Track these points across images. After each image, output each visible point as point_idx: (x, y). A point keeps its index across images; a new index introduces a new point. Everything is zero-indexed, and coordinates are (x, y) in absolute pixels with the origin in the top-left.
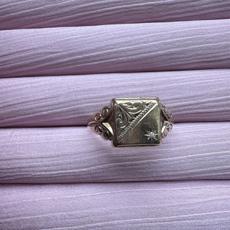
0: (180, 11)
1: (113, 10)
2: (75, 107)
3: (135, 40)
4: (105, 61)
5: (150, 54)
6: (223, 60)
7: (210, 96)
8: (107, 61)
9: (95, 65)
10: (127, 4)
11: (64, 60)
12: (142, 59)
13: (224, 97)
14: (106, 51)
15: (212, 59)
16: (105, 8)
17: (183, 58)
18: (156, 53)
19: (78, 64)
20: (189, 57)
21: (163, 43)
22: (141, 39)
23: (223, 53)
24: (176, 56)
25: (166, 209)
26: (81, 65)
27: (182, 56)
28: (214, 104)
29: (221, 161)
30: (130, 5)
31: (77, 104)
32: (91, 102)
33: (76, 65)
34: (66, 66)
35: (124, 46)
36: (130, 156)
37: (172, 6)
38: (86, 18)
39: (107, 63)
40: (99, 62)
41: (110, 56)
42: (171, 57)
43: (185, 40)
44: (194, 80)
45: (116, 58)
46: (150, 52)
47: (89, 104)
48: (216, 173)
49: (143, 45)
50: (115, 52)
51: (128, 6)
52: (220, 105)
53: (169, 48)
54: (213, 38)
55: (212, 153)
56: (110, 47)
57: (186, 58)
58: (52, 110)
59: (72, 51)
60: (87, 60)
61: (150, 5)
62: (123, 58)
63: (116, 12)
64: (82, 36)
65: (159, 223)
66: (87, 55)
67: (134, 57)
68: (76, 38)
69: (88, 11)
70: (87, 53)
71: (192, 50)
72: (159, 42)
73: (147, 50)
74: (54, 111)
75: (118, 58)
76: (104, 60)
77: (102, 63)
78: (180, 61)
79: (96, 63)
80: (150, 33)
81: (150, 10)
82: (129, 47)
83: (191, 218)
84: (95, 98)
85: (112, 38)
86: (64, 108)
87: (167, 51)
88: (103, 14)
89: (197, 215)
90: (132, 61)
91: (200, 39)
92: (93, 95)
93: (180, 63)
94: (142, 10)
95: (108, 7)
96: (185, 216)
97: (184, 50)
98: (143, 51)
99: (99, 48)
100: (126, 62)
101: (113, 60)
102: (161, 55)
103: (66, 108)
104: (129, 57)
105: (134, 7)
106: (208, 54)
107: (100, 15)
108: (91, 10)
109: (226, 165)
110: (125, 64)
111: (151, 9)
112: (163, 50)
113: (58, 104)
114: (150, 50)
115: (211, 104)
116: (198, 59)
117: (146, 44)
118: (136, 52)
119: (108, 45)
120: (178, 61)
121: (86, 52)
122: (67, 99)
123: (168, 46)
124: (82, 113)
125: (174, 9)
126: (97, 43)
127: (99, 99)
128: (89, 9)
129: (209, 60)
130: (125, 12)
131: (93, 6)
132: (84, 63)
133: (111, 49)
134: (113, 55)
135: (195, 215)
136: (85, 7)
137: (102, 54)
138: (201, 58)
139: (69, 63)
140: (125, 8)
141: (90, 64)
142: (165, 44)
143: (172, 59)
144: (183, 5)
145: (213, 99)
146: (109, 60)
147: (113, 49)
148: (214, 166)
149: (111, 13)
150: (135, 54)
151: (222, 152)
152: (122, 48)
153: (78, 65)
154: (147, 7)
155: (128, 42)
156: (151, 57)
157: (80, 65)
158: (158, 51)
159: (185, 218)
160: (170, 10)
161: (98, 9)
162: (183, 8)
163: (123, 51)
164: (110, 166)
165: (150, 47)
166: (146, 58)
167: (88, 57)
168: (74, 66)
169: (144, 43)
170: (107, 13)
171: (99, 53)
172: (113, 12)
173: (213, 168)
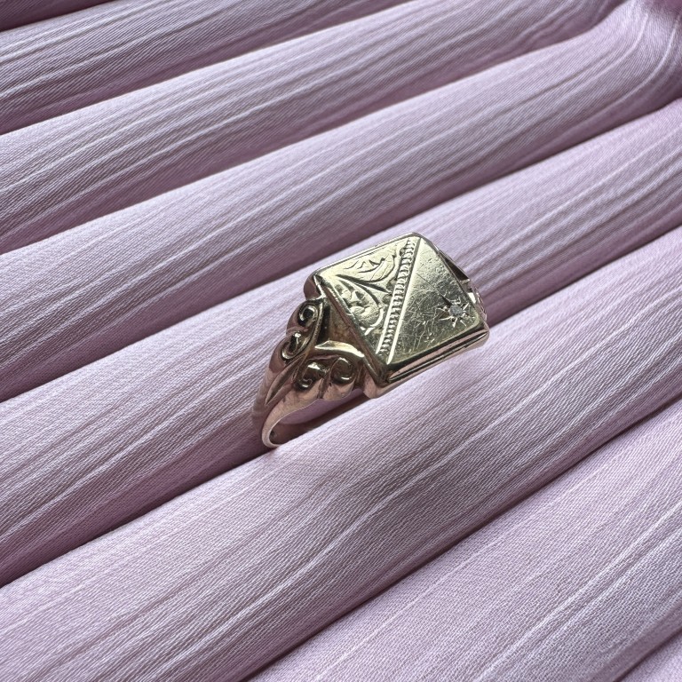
0: (335, 103)
1: (177, 151)
2: (191, 405)
3: (270, 186)
4: (216, 263)
5: (321, 203)
6: (484, 159)
7: (507, 233)
8: (221, 260)
9: (193, 283)
10: (209, 125)
11: (100, 303)
12: (308, 224)
13: (537, 223)
14: (209, 236)
15: (462, 165)
16: (155, 151)
17: (400, 184)
18: (334, 195)
19: (144, 301)
20: (412, 177)
21: (337, 168)
22: (281, 179)
23: (476, 145)
24: (382, 187)
25: (590, 547)
26: (154, 298)
27: (396, 180)
28: (527, 246)
29: (628, 353)
30: (216, 126)
31: (194, 397)
32: (231, 373)
33: (140, 307)
34: (110, 320)
35: (250, 208)
36: (415, 453)
37: (314, 99)
38: (112, 191)
39: (222, 265)
40: (201, 272)
41: (224, 245)
42: (372, 192)
43: (384, 146)
44: (453, 218)
45: (242, 245)
46: (319, 199)
47: (228, 381)
48: (635, 392)
49: (294, 189)
50: (234, 230)
51: (211, 128)
52: (541, 242)
53: (358, 175)
54: (438, 121)
55: (598, 346)
56: (213, 223)
57: (407, 181)
58: (122, 449)
59: (114, 271)
60: (167, 278)
61: (262, 111)
62: (260, 237)
63: (187, 151)
64: (125, 227)
65: (600, 598)
66: (161, 265)
67: (287, 224)
68: (112, 237)
69: (114, 171)
70: (158, 261)
71: (410, 161)
72: (328, 170)
73: (309, 197)
74: (130, 448)
75: (246, 242)
76: (212, 262)
77: (211, 273)
78: (398, 195)
79: (194, 277)
80: (296, 161)
81: (267, 123)
82: (264, 206)
83: (662, 530)
84: (237, 358)
85: (210, 203)
86: (157, 424)
87: (356, 182)
88: (155, 169)
89: (669, 514)
90: (285, 237)
91: (413, 132)
92: (229, 351)
93: (398, 200)
94: (248, 128)
95: (164, 146)
96: (646, 535)
97: (393, 167)
98: (299, 202)
99: (186, 235)
100: (272, 246)
101: (238, 251)
102: (347, 197)
103: (165, 424)
104: (275, 230)
105: (227, 126)
106: (448, 156)
107: (149, 173)
108: (122, 168)
109: (643, 359)
110: (272, 252)
111: (268, 118)
112: (346, 183)
113: (135, 423)
114: (318, 192)
115: (520, 249)
116: (433, 175)
117: (302, 185)
118: (287, 210)
119: (209, 221)
120: (393, 197)
121: (156, 258)
122: (157, 395)
123: (354, 170)
124: (219, 416)
125: (322, 102)
126: (177, 226)
127: (250, 355)
128: (112, 166)
129: (456, 169)
130: (210, 145)
131: (122, 155)
132: (160, 292)
133: (219, 226)
134: (233, 239)
135: (665, 517)
136: (102, 165)
137: (200, 249)
138: (439, 171)
139: (117, 307)
140: (206, 136)
141: (178, 285)
142: (344, 169)
143: (377, 196)
144: (336, 88)
145: (517, 236)
146: (226, 257)
147: (224, 224)
148: (621, 376)
149: (176, 157)
150: (286, 218)
151: (615, 333)
152: (248, 214)
153: (144, 305)
154: (257, 119)
155: (255, 196)
156: (328, 210)
157: (150, 301)
158: (336, 189)
159: (648, 541)
160: (313, 107)
161: (138, 159)
162: (339, 94)
163: (253, 220)
164: (379, 511)
165: (311, 188)
166: (316, 217)
167: (167, 270)
168: (136, 310)
169: (295, 183)
170: (167, 162)
171: (191, 248)
172: (181, 154)
173: (621, 383)
